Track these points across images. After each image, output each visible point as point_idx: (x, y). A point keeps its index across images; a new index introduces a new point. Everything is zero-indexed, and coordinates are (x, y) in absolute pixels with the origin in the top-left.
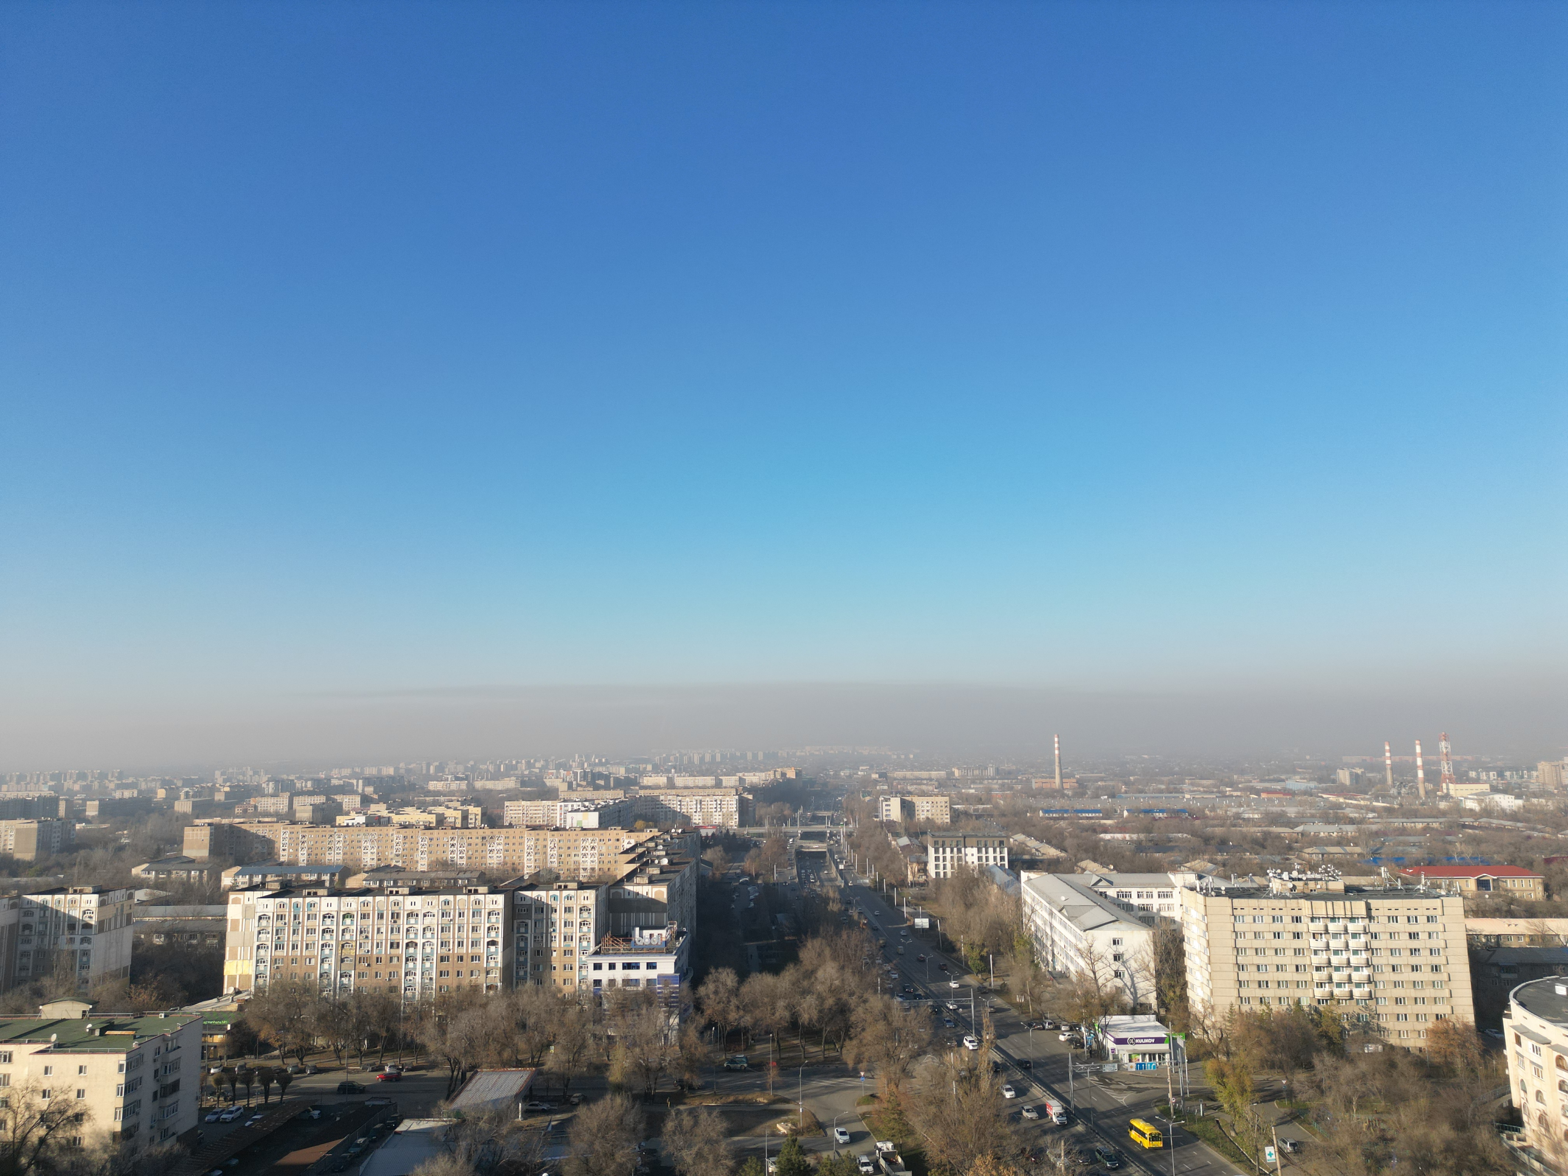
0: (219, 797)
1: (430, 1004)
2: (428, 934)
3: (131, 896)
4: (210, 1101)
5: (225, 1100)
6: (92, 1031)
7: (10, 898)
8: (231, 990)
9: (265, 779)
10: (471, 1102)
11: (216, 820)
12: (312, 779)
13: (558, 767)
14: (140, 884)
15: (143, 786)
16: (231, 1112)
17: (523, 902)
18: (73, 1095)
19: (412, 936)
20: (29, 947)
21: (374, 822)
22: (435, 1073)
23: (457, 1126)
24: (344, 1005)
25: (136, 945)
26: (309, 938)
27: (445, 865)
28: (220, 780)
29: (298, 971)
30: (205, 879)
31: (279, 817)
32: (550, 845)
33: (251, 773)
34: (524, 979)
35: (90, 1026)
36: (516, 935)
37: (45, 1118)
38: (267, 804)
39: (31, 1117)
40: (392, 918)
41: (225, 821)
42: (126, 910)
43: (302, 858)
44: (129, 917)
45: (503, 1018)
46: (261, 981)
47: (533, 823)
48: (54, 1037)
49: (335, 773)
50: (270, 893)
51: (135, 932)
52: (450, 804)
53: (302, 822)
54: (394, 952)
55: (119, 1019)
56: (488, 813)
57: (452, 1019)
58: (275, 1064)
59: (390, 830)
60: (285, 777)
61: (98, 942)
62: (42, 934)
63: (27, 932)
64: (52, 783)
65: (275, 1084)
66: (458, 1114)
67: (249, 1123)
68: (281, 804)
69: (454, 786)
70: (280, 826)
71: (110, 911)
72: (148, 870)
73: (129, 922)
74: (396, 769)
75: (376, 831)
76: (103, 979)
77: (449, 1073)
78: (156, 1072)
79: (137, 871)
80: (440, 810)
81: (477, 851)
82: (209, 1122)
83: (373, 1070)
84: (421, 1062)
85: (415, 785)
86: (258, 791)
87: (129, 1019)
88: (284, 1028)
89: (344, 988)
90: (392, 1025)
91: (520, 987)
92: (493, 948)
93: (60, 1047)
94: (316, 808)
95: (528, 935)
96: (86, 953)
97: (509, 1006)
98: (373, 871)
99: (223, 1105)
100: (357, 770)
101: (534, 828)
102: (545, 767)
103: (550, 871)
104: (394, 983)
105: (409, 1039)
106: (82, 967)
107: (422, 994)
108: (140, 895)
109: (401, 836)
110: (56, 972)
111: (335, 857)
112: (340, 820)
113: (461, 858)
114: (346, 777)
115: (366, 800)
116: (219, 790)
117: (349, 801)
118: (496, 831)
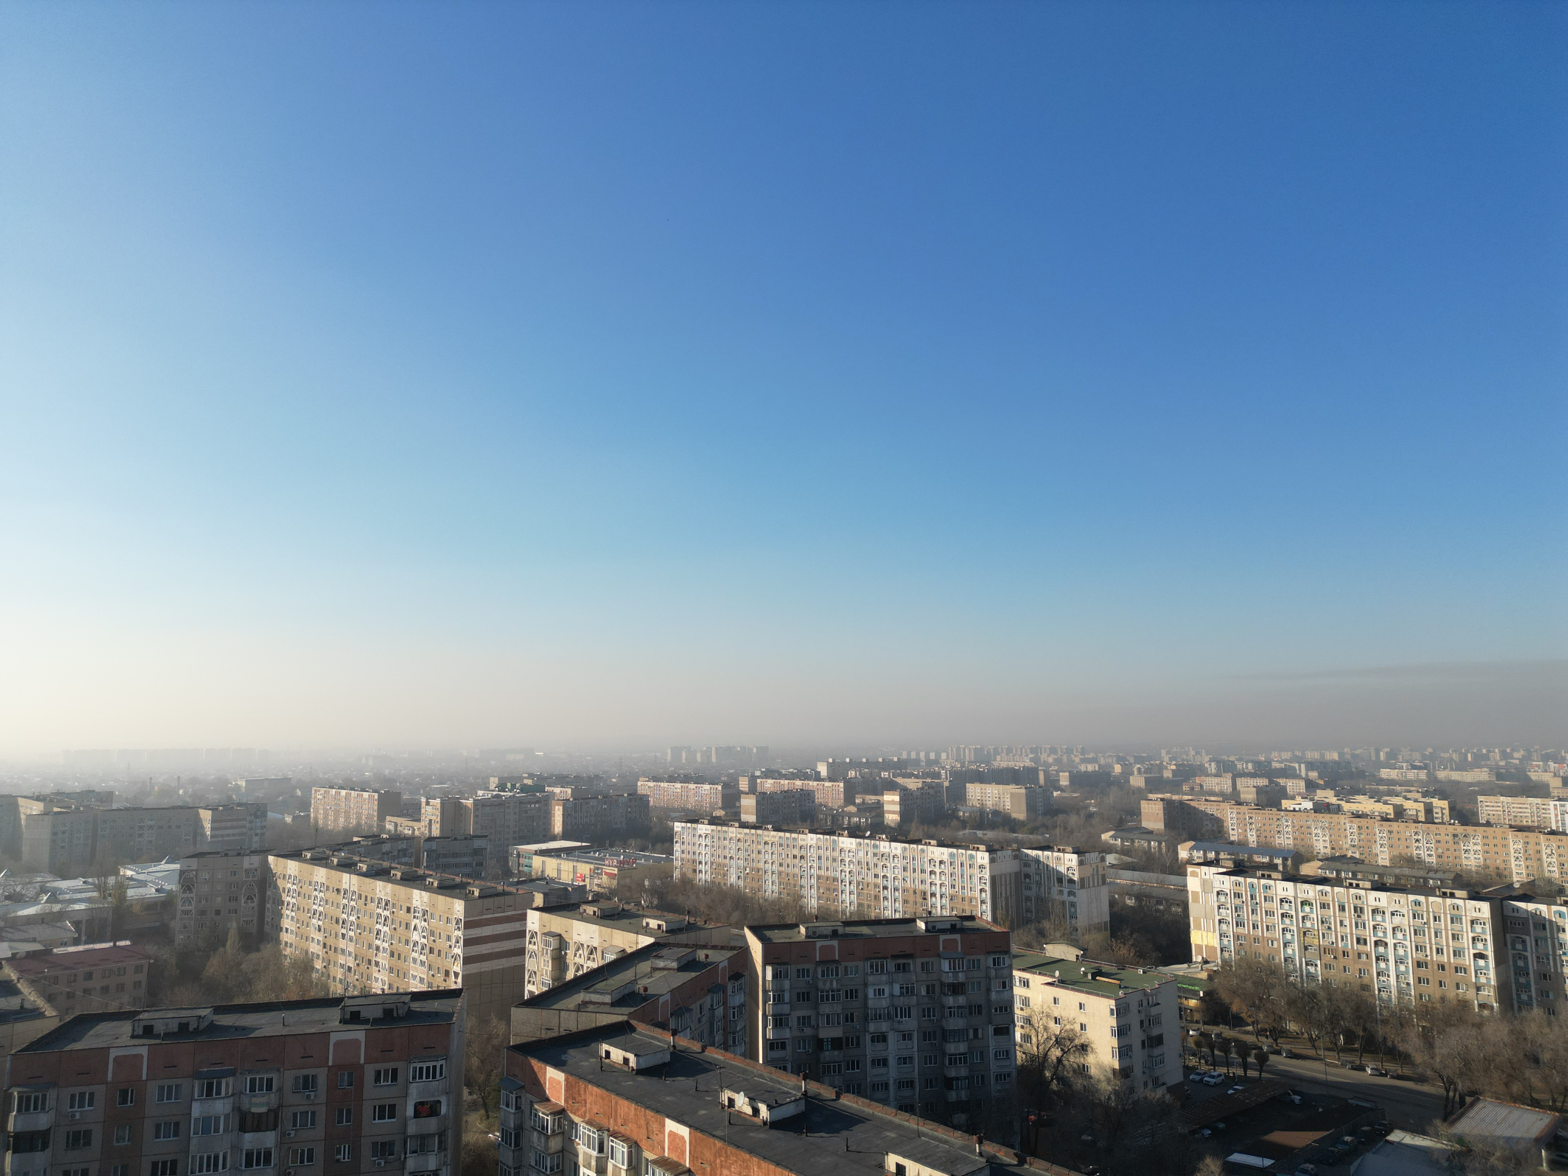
0: (1167, 774)
1: (1411, 1012)
2: (1400, 935)
3: (1103, 859)
4: (1193, 1061)
5: (1206, 1062)
6: (1085, 974)
7: (1013, 850)
8: (1200, 959)
9: (1207, 759)
10: (1475, 1132)
11: (1167, 796)
12: (1252, 761)
13: (1546, 758)
14: (1108, 849)
15: (1102, 761)
16: (1213, 1077)
17: (1516, 914)
18: (1077, 1028)
19: (1380, 934)
20: (1032, 893)
21: (1321, 808)
22: (1425, 1088)
23: (1459, 1154)
24: (1313, 995)
25: (1112, 903)
26: (1269, 920)
27: (1410, 861)
28: (1166, 759)
29: (1262, 951)
30: (1164, 850)
31: (1225, 797)
32: (1545, 851)
33: (1193, 753)
34: (1529, 1004)
35: (1083, 969)
36: (1511, 952)
37: (1059, 1041)
38: (1211, 783)
39: (1049, 1038)
40: (1355, 911)
41: (1175, 797)
42: (1101, 872)
43: (1252, 839)
44: (1104, 876)
45: (1505, 1045)
46: (1226, 955)
47: (1518, 823)
48: (1057, 973)
49: (1274, 755)
50: (1224, 870)
51: (1110, 892)
52: (1409, 795)
53: (1247, 804)
54: (1361, 948)
55: (1106, 968)
56: (1458, 807)
57: (1439, 1033)
58: (1251, 1039)
59: (1342, 819)
60: (1225, 757)
61: (1082, 897)
62: (1039, 884)
63: (1028, 880)
64: (1031, 756)
65: (1251, 1060)
66: (1460, 1140)
67: (1230, 1092)
68: (1225, 784)
69: (1412, 775)
70: (1226, 806)
71: (1088, 871)
72: (1114, 837)
73: (1104, 882)
74: (1341, 754)
75: (1325, 818)
76: (1089, 929)
77: (1442, 1092)
78: (1142, 1022)
79: (1106, 837)
80: (1398, 800)
81: (1448, 850)
82: (1193, 1081)
83: (1353, 1068)
84: (1407, 1071)
85: (1364, 772)
86: (1201, 771)
87: (1113, 969)
88: (1253, 1005)
89: (1311, 977)
90: (1368, 1025)
91: (1524, 1013)
92: (1481, 962)
93: (1063, 983)
94: (1259, 790)
95: (1528, 954)
96: (1073, 904)
97: (1512, 1032)
98: (1327, 859)
99: (1204, 1068)
100: (1298, 753)
101: (1521, 829)
102: (1527, 758)
103: (1549, 881)
104: (1366, 981)
105: (1390, 1044)
106: (1071, 917)
107: (1399, 998)
108: (1111, 859)
109: (1355, 826)
110: (1052, 918)
111: (1285, 840)
112: (1286, 804)
113: (1429, 855)
114: (1286, 760)
115: (1311, 786)
116: (1166, 768)
117: (1293, 786)
118: (1470, 829)
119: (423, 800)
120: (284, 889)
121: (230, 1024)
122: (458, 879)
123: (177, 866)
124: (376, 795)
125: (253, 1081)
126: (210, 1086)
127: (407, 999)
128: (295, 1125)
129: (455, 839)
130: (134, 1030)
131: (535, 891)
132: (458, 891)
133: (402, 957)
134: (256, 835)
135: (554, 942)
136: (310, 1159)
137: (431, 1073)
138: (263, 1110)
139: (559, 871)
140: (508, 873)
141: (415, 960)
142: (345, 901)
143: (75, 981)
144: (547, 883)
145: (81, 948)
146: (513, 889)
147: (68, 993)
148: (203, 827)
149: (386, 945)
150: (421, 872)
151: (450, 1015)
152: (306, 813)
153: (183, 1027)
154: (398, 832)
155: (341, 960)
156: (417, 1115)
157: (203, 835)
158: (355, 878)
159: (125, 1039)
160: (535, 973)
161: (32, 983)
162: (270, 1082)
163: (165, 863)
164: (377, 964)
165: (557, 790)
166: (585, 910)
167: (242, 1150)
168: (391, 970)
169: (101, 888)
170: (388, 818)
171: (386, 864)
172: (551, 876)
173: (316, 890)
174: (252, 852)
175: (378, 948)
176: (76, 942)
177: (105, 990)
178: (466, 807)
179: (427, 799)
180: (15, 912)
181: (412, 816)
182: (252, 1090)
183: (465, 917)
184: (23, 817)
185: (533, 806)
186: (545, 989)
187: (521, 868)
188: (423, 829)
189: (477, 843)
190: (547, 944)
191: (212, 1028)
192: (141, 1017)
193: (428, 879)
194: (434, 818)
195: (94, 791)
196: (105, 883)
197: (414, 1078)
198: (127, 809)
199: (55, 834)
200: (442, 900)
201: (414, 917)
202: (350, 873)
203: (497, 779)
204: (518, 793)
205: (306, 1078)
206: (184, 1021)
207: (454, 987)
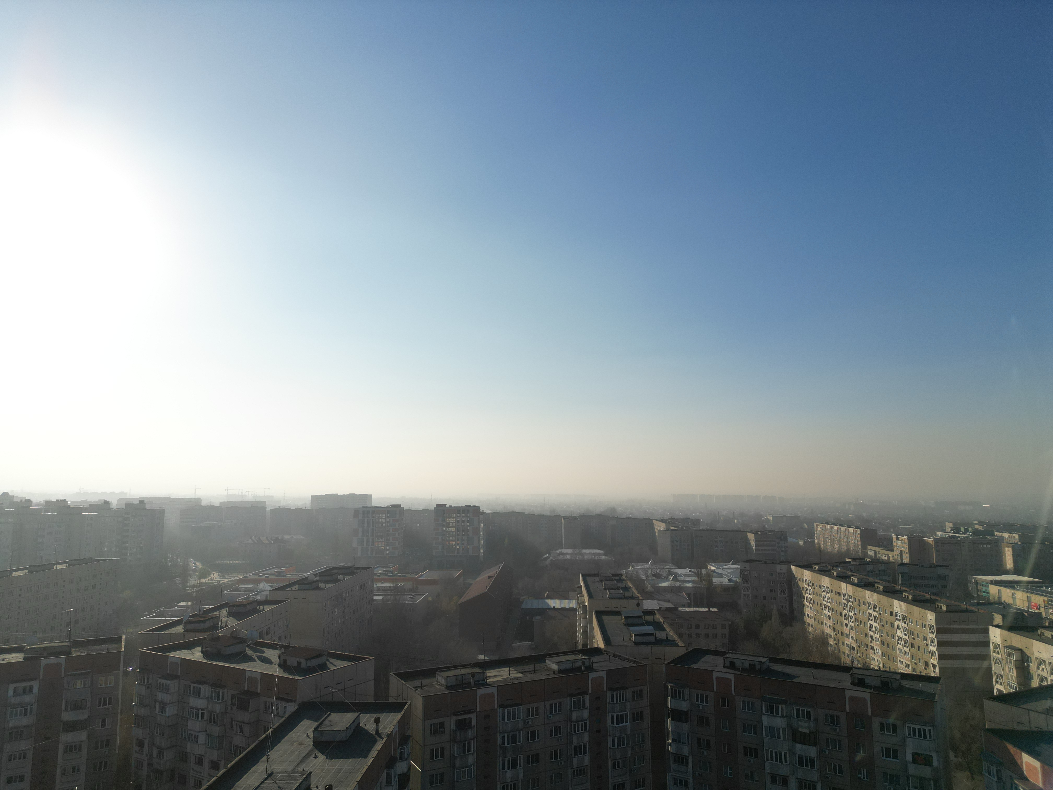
119: (894, 536)
120: (803, 588)
121: (780, 670)
122: (928, 596)
123: (738, 567)
124: (859, 531)
125: (798, 710)
126: (772, 708)
127: (898, 677)
128: (828, 746)
129: (922, 566)
130: (725, 664)
131: (994, 612)
132: (929, 605)
133: (891, 646)
134: (782, 551)
135: (1016, 656)
136: (841, 772)
137: (922, 734)
138: (807, 731)
139: (1014, 598)
140: (968, 596)
141: (900, 650)
142: (845, 602)
143: (691, 628)
144: (1004, 607)
145: (692, 609)
146: (974, 609)
147: (688, 634)
148: (750, 543)
149: (878, 636)
150: (898, 587)
151: (933, 695)
152: (812, 540)
153: (752, 666)
154: (878, 558)
155: (847, 641)
156: (914, 761)
157: (751, 548)
158: (850, 587)
159: (720, 667)
160: (1001, 676)
161: (670, 625)
162: (809, 713)
163: (732, 564)
164: (872, 648)
165: (1006, 535)
166: (1043, 634)
167: (795, 754)
168: (883, 654)
169: (698, 575)
170: (869, 547)
171: (871, 579)
172: (1007, 601)
173: (824, 591)
174: (781, 562)
175: (872, 637)
176: (689, 606)
177: (707, 636)
178: (928, 543)
179: (897, 536)
180: (658, 584)
181: (886, 547)
182: (798, 716)
183: (936, 625)
184: (656, 531)
185: (985, 546)
186: (1012, 690)
187: (979, 593)
188: (896, 557)
189: (940, 571)
190: (1009, 654)
191: (769, 671)
192: (728, 655)
193: (904, 594)
194: (903, 549)
195: (689, 518)
196: (701, 573)
197: (909, 734)
198: (708, 530)
199: (672, 542)
200: (916, 610)
201: (897, 619)
202: (846, 583)
203: (951, 524)
204: (971, 535)
205: (832, 716)
206: (752, 663)
207: (933, 675)
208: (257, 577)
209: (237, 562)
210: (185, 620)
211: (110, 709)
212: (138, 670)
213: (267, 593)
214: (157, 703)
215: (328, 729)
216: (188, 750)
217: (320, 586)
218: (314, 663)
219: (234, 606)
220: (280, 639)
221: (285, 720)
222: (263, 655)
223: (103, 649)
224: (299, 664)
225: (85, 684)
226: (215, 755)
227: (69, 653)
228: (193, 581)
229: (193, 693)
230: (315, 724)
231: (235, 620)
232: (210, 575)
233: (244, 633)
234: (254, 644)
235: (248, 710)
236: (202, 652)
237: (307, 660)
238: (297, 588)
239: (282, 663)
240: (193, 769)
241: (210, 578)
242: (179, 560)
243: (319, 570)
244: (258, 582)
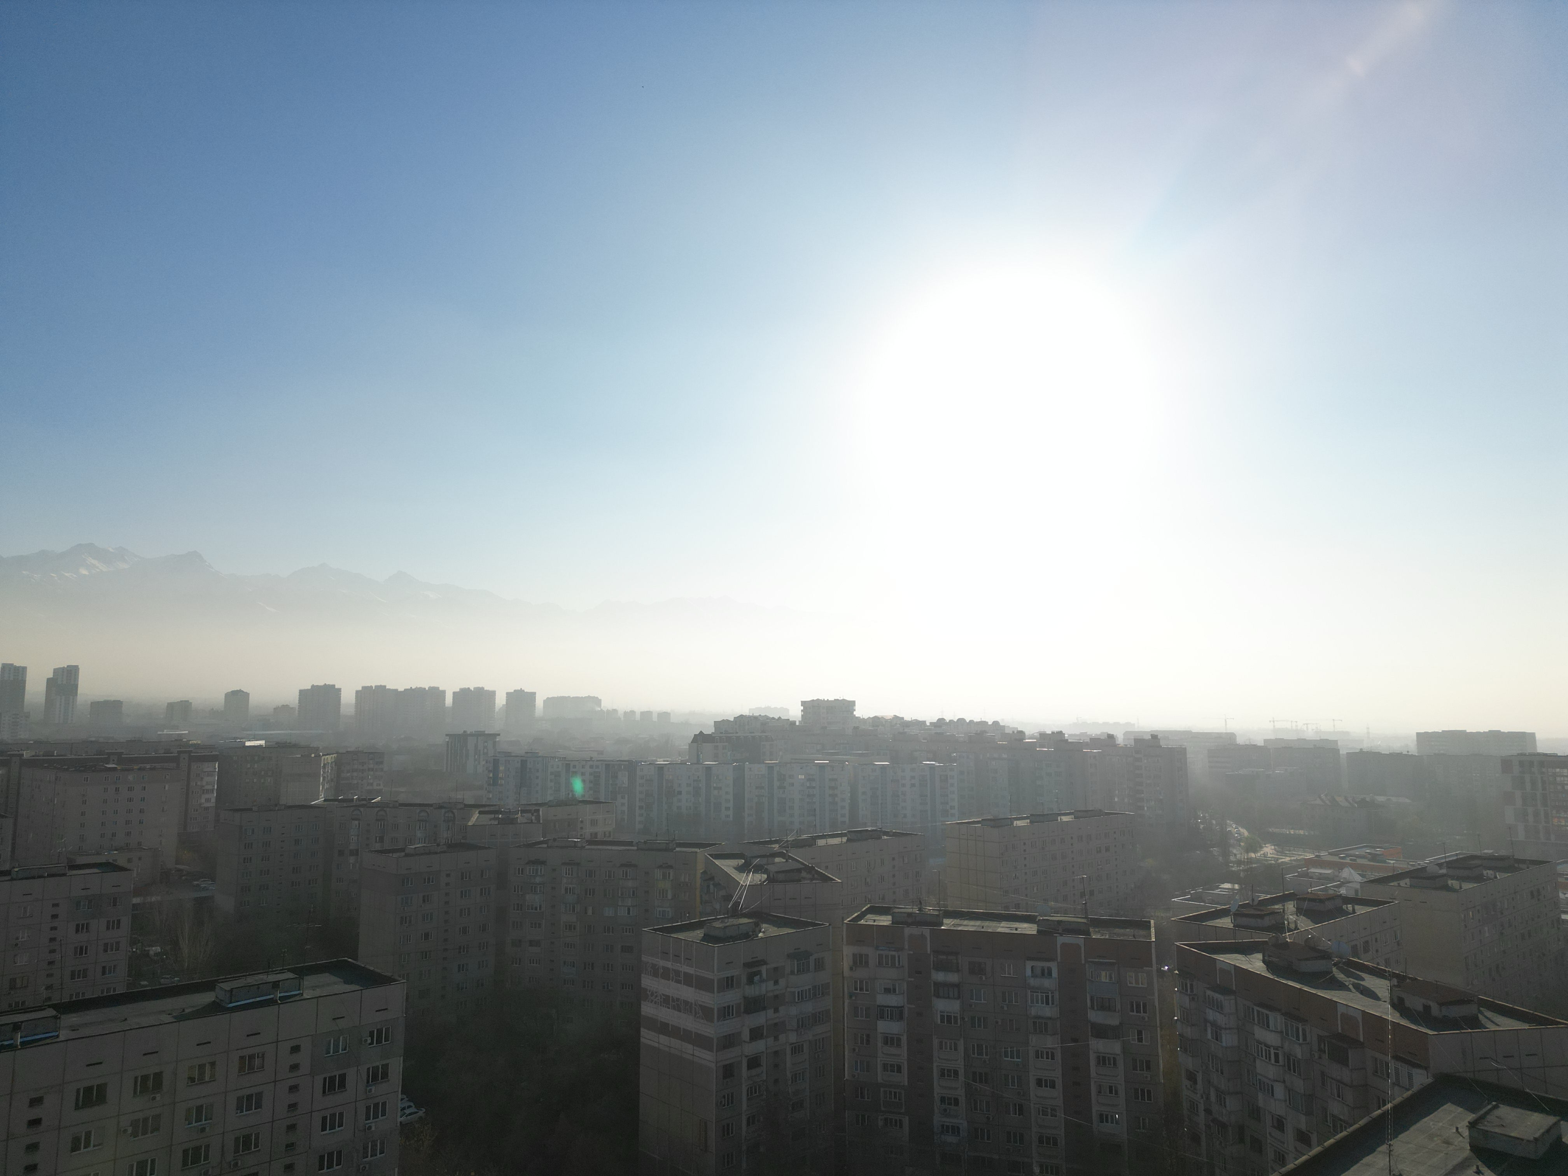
208: (1336, 859)
209: (1302, 832)
210: (1233, 910)
211: (1146, 1019)
212: (1177, 972)
213: (1358, 886)
214: (1208, 1025)
215: (1497, 1130)
216: (1261, 1103)
217: (1450, 885)
218: (1457, 1012)
219: (1304, 899)
220: (1387, 962)
221: (1412, 1096)
222: (1361, 983)
223: (1127, 934)
224: (1427, 1008)
225: (1111, 978)
226: (1303, 1122)
227: (1087, 933)
228: (1238, 853)
229: (1259, 1020)
230: (1471, 1117)
231: (1309, 922)
232: (1261, 847)
233: (1326, 943)
234: (1344, 963)
235: (1347, 1065)
236: (1264, 962)
237: (1441, 1004)
238: (1408, 884)
239: (1396, 1000)
240: (1270, 1134)
241: (1262, 852)
242: (1214, 822)
243: (1445, 857)
244: (1340, 866)
